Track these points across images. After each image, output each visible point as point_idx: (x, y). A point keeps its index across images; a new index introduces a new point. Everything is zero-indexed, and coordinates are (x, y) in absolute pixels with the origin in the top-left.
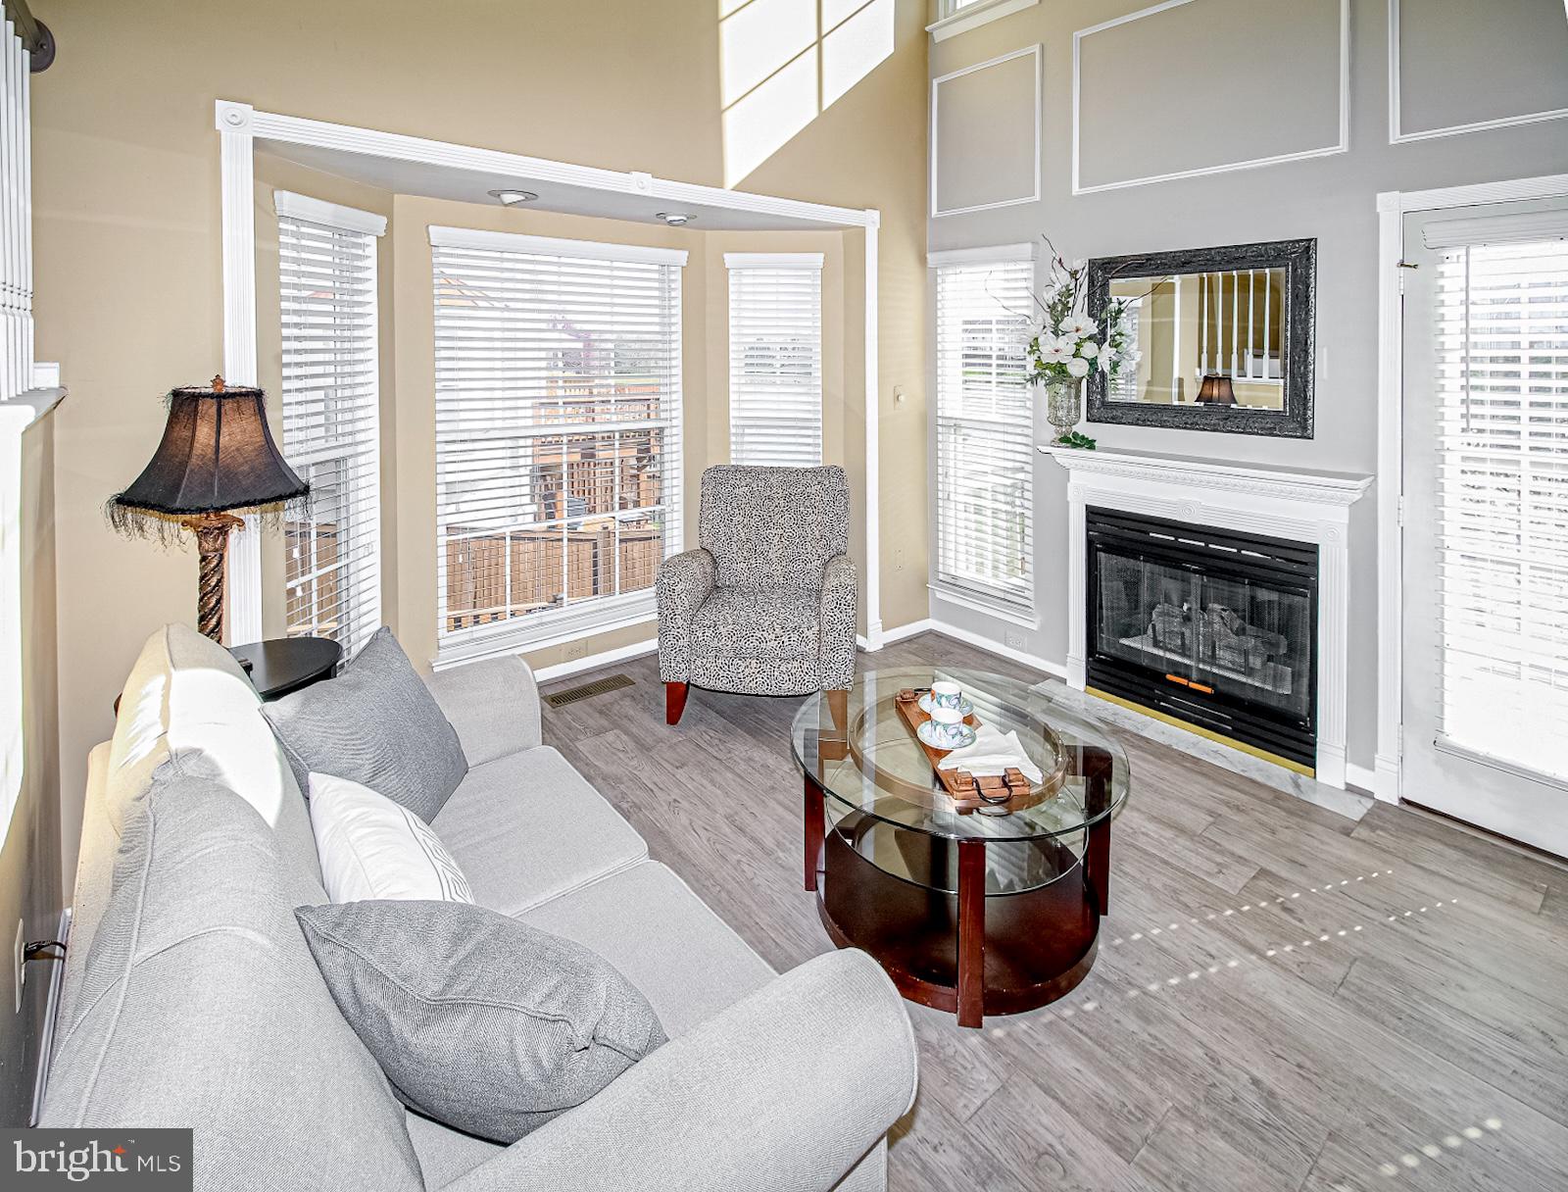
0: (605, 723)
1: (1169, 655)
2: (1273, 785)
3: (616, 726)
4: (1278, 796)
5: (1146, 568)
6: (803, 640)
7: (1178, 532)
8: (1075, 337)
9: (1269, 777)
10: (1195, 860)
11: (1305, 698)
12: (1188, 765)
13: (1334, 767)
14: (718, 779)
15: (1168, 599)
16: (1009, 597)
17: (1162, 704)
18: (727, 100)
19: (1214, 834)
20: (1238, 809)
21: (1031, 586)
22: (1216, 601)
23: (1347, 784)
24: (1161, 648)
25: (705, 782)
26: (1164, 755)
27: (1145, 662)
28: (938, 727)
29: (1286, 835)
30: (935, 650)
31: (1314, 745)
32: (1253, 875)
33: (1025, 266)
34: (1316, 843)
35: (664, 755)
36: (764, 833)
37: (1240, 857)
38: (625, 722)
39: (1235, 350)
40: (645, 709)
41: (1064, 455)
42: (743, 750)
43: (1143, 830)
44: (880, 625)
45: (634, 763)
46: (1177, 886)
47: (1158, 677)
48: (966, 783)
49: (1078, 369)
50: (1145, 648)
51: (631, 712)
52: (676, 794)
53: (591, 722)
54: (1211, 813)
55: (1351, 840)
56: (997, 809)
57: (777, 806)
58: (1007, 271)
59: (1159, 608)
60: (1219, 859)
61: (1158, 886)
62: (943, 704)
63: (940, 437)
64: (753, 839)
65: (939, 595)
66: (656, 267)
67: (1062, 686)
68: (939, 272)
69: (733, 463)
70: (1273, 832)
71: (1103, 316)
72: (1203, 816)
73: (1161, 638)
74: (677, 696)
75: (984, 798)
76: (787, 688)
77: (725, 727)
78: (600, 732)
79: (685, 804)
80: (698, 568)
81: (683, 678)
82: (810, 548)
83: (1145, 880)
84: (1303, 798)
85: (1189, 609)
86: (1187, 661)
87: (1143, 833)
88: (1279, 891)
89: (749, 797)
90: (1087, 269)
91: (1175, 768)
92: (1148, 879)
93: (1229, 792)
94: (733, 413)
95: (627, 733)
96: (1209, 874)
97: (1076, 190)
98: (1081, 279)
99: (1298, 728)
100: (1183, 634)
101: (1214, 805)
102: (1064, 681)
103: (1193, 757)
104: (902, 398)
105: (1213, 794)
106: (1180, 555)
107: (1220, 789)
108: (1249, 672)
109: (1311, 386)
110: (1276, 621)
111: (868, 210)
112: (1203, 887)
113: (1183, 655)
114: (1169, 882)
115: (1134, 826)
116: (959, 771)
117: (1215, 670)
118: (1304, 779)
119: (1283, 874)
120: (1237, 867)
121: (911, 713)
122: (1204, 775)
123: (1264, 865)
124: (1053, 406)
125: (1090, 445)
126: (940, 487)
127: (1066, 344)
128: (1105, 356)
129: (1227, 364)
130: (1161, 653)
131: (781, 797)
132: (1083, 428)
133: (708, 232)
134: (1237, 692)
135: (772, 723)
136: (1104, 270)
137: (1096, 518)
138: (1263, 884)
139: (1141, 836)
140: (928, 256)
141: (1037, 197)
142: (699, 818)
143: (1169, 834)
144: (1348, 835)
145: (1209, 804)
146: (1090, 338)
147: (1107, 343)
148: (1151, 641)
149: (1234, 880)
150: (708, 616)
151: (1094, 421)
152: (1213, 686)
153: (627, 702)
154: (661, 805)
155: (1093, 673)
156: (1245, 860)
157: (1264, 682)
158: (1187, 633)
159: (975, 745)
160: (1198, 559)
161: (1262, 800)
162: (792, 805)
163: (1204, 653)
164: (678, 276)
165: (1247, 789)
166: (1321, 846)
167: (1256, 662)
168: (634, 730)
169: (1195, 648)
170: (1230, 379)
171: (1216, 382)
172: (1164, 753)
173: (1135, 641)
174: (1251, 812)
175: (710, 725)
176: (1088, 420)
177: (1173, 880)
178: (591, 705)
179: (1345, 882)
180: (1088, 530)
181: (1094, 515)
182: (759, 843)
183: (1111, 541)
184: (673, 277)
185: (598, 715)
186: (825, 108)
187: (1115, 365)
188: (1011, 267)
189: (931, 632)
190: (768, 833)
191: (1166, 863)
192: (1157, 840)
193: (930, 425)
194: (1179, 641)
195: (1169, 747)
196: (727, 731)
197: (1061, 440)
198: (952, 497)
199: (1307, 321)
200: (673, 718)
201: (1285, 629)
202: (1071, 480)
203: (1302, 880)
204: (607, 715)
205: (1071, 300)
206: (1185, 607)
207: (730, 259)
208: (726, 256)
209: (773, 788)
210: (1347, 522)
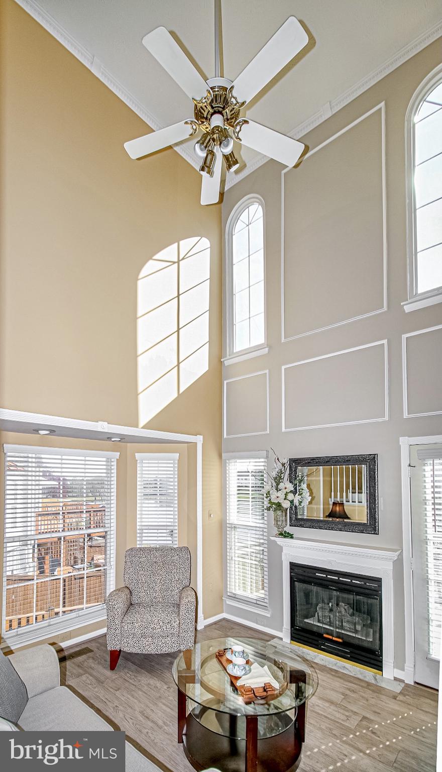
0: (81, 671)
1: (324, 626)
2: (367, 680)
3: (86, 672)
4: (369, 684)
5: (315, 589)
6: (173, 627)
7: (327, 573)
8: (285, 491)
9: (365, 677)
10: (338, 715)
11: (378, 642)
12: (333, 673)
13: (389, 671)
14: (136, 695)
15: (323, 602)
16: (258, 602)
17: (322, 647)
18: (140, 389)
19: (345, 704)
20: (353, 691)
21: (267, 597)
22: (343, 602)
23: (394, 677)
24: (321, 623)
25: (129, 696)
26: (323, 670)
27: (315, 629)
28: (236, 667)
29: (373, 701)
30: (226, 628)
31: (381, 662)
32: (360, 719)
33: (263, 460)
34: (384, 704)
35: (110, 685)
36: (158, 719)
37: (356, 712)
38: (90, 670)
39: (345, 491)
40: (99, 663)
41: (280, 541)
42: (146, 680)
43: (317, 704)
44: (203, 617)
45: (96, 689)
46: (331, 727)
47: (320, 636)
48: (249, 691)
49: (286, 505)
50: (315, 623)
51: (93, 665)
52: (116, 703)
53: (75, 671)
54: (343, 694)
55: (396, 701)
56: (262, 702)
57: (163, 706)
58: (256, 462)
59: (320, 605)
60: (347, 714)
61: (323, 727)
62: (237, 655)
63: (228, 532)
64: (153, 722)
65: (228, 602)
66: (105, 459)
67: (281, 641)
68: (227, 461)
69: (138, 546)
70: (367, 700)
71: (296, 482)
72: (340, 695)
73: (321, 619)
74: (115, 658)
75: (256, 697)
76: (166, 650)
77: (136, 670)
78: (79, 675)
79: (121, 707)
80: (124, 596)
81: (118, 648)
82: (174, 585)
83: (319, 726)
84: (378, 684)
85: (332, 605)
86: (332, 628)
87: (317, 705)
88: (370, 725)
89: (150, 702)
90: (288, 463)
91: (328, 675)
92: (320, 725)
93: (350, 684)
94: (138, 524)
95: (91, 675)
96: (343, 720)
97: (283, 430)
98: (286, 467)
99: (376, 655)
100: (330, 617)
101: (344, 690)
102: (281, 639)
103: (335, 670)
104: (212, 516)
105: (344, 686)
106: (328, 583)
107: (347, 683)
108: (356, 632)
109: (377, 513)
110: (366, 610)
111: (198, 436)
112: (341, 726)
113: (330, 626)
114: (328, 726)
115: (314, 703)
116: (245, 686)
117: (343, 632)
118: (378, 677)
119: (372, 718)
120: (354, 717)
121: (223, 660)
122: (340, 678)
123: (365, 715)
124: (276, 520)
125: (291, 536)
126: (228, 554)
127: (281, 494)
128: (297, 499)
129: (342, 497)
130: (321, 625)
131: (164, 701)
132: (288, 529)
133: (128, 444)
134: (352, 641)
135: (157, 666)
136: (296, 463)
137: (293, 567)
138: (364, 723)
139: (316, 706)
140: (223, 455)
141: (268, 432)
142: (128, 714)
143: (327, 704)
144: (395, 699)
145: (342, 690)
146: (291, 492)
147: (297, 494)
148: (317, 620)
149: (353, 723)
150: (128, 619)
151: (292, 526)
152: (342, 639)
153: (91, 660)
154: (110, 709)
155: (293, 635)
156: (357, 713)
157: (362, 636)
158: (332, 616)
159: (250, 674)
160: (335, 584)
161: (362, 686)
162: (169, 704)
163: (338, 625)
164: (115, 463)
165: (356, 682)
166: (385, 705)
167: (359, 628)
168: (95, 674)
169: (335, 623)
170: (343, 503)
171: (338, 505)
172: (324, 669)
173: (310, 620)
174: (359, 692)
175: (129, 669)
176: (290, 526)
177: (330, 724)
178: (74, 663)
179: (395, 719)
180: (291, 573)
181: (293, 566)
182: (156, 724)
183: (301, 577)
184: (112, 464)
185: (77, 668)
186: (181, 392)
187: (300, 503)
188: (258, 460)
189: (224, 619)
190: (159, 718)
191: (326, 717)
192: (322, 708)
193: (224, 527)
194: (328, 620)
195: (325, 666)
196: (138, 672)
197: (279, 534)
198: (233, 559)
199: (375, 487)
200: (113, 667)
201: (369, 613)
202: (284, 551)
203: (378, 719)
204: (82, 667)
205: (282, 475)
206: (330, 605)
207: (138, 456)
208: (136, 454)
209: (160, 697)
210: (392, 568)
